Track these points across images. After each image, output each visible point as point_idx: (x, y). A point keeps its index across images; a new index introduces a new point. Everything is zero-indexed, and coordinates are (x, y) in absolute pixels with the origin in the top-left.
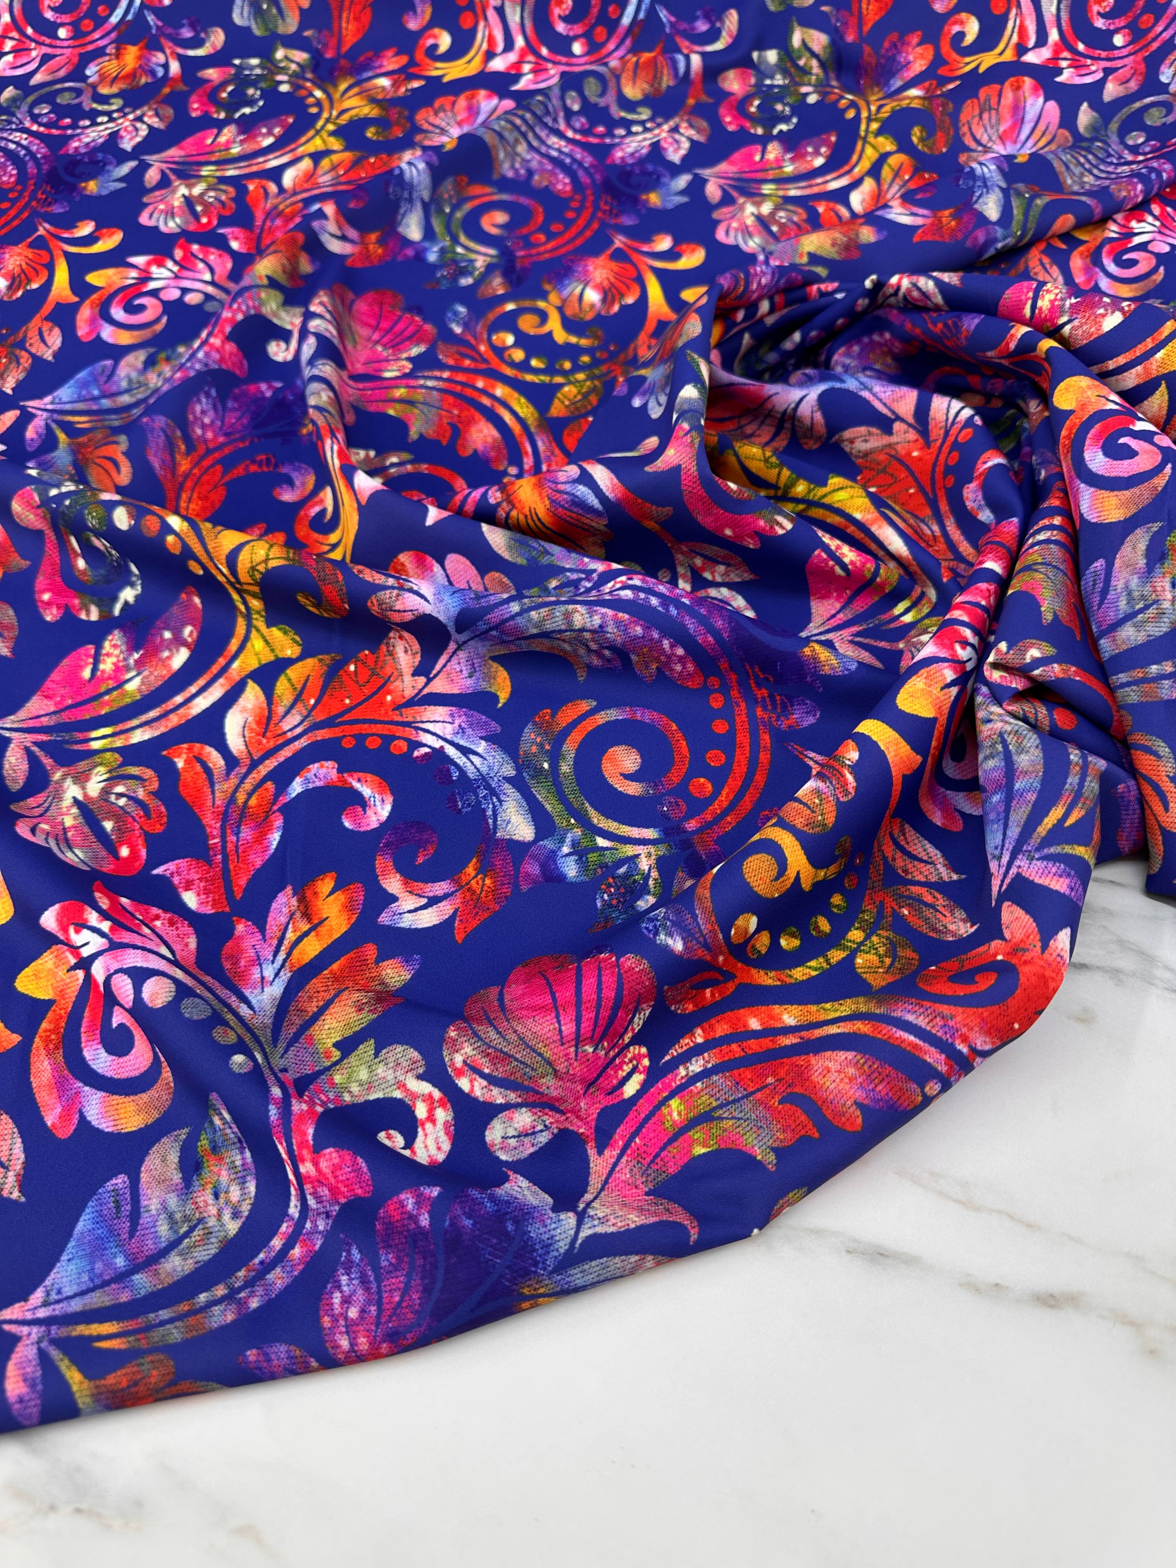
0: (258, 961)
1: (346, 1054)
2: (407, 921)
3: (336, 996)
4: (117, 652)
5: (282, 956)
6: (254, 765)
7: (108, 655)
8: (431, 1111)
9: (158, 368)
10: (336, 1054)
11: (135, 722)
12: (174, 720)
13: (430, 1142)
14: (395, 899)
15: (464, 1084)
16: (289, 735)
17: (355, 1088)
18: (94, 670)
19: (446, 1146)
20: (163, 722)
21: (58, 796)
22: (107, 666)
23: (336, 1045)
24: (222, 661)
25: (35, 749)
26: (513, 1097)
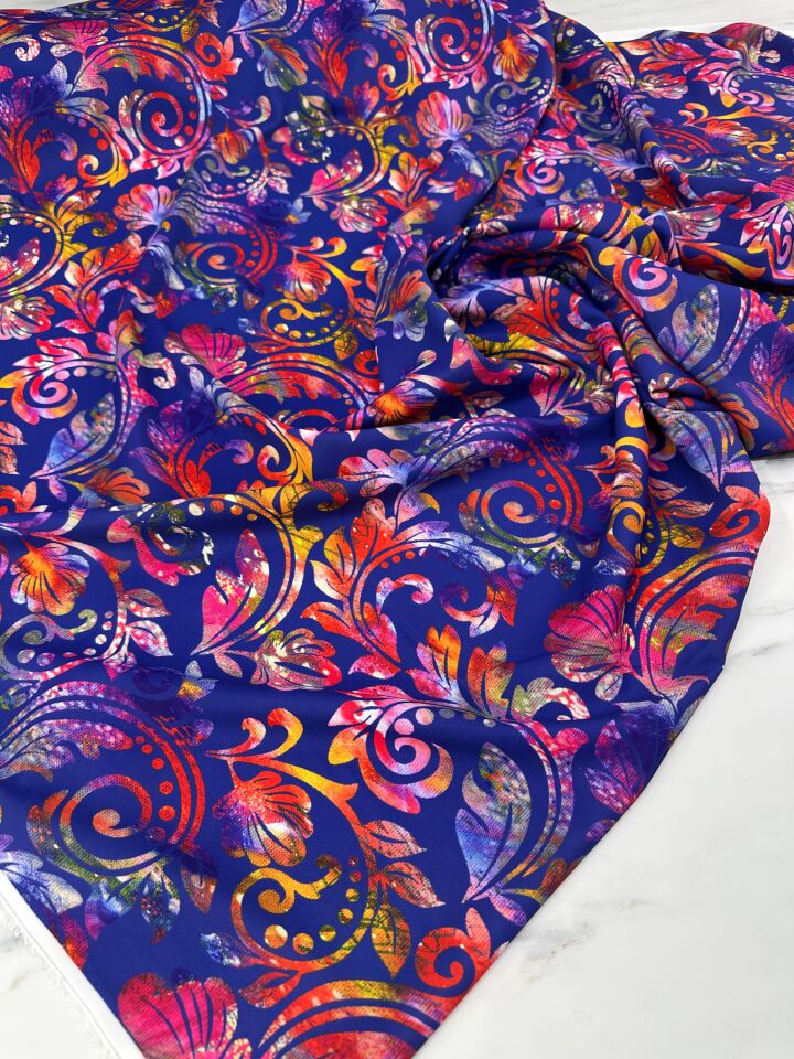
0: (436, 683)
1: (510, 699)
2: (483, 629)
3: (484, 676)
4: (228, 582)
5: (443, 676)
6: (351, 599)
7: (225, 586)
8: (568, 698)
9: (97, 421)
10: (506, 701)
11: (272, 611)
12: (291, 599)
13: (578, 711)
14: (469, 623)
15: (575, 679)
16: (354, 576)
17: (528, 709)
18: (225, 597)
19: (585, 709)
20: (286, 602)
21: (266, 666)
22: (229, 591)
23: (502, 697)
24: (288, 559)
25: (230, 652)
26: (600, 672)
